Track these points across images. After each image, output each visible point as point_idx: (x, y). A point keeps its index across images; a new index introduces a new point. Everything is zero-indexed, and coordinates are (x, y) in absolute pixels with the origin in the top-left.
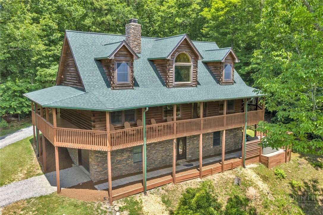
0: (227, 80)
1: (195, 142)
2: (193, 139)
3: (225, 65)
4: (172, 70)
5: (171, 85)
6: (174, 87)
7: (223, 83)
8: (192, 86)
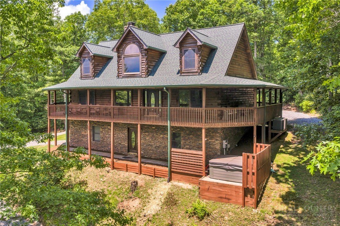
0: (190, 69)
1: (147, 138)
2: (144, 133)
3: (185, 50)
4: (121, 62)
5: (121, 76)
6: (123, 77)
7: (183, 73)
8: (141, 77)
